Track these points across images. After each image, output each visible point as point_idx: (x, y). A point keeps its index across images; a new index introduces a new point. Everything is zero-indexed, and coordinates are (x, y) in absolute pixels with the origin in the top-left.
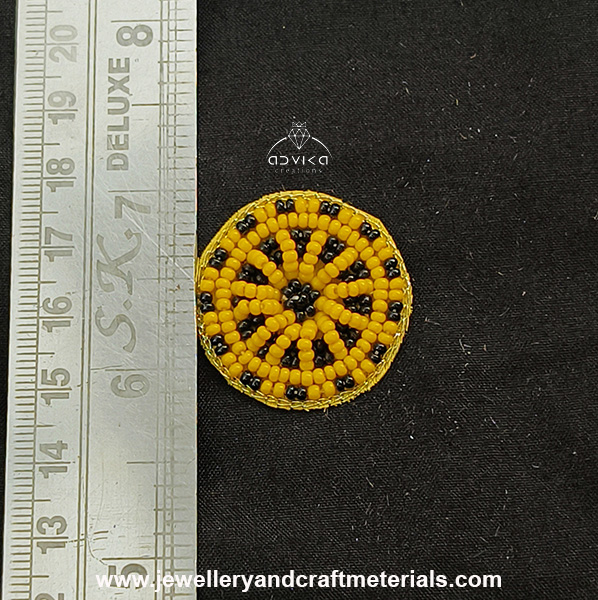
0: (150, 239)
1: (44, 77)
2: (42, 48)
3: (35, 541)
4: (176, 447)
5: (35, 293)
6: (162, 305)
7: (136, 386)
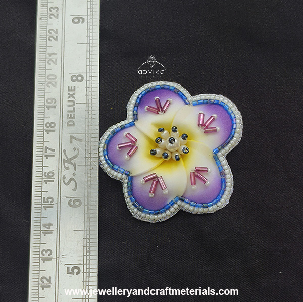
0: (82, 151)
1: (45, 93)
2: (44, 82)
3: (41, 258)
4: (91, 225)
5: (41, 170)
6: (87, 174)
7: (77, 203)
